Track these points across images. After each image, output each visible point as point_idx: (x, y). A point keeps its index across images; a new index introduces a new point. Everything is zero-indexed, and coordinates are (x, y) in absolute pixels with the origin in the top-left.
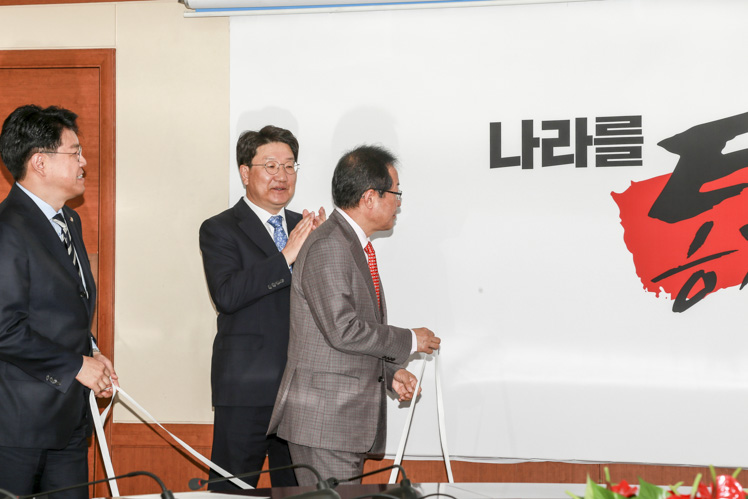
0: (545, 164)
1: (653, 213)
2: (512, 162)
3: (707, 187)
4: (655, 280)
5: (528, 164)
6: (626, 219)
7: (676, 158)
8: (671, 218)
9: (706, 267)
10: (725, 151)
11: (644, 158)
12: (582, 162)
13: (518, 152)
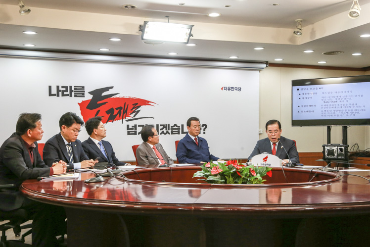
0: (62, 96)
1: (87, 108)
2: (54, 95)
3: (99, 103)
5: (58, 96)
6: (81, 109)
7: (92, 96)
8: (91, 109)
10: (102, 95)
11: (85, 96)
12: (71, 96)
13: (56, 93)
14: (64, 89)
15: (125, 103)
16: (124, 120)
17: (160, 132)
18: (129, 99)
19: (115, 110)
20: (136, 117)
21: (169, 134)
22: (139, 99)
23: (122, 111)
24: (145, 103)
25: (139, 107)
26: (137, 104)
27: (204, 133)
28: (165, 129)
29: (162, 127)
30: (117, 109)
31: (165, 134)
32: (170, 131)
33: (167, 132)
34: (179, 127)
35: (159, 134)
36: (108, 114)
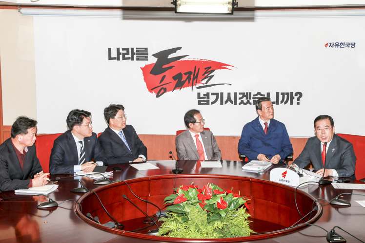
0: (123, 59)
1: (151, 73)
2: (114, 58)
3: (164, 67)
4: (152, 90)
5: (119, 59)
6: (144, 74)
7: (156, 59)
8: (156, 74)
9: (164, 87)
10: (168, 58)
11: (148, 59)
12: (133, 59)
13: (116, 56)
14: (125, 52)
15: (195, 67)
16: (194, 87)
17: (239, 101)
18: (200, 62)
19: (183, 75)
20: (209, 83)
21: (250, 104)
22: (212, 61)
23: (192, 76)
24: (221, 66)
25: (213, 71)
26: (210, 67)
27: (298, 104)
28: (245, 98)
29: (241, 96)
30: (185, 74)
31: (245, 104)
32: (251, 101)
33: (248, 102)
34: (264, 95)
35: (238, 103)
36: (175, 80)
